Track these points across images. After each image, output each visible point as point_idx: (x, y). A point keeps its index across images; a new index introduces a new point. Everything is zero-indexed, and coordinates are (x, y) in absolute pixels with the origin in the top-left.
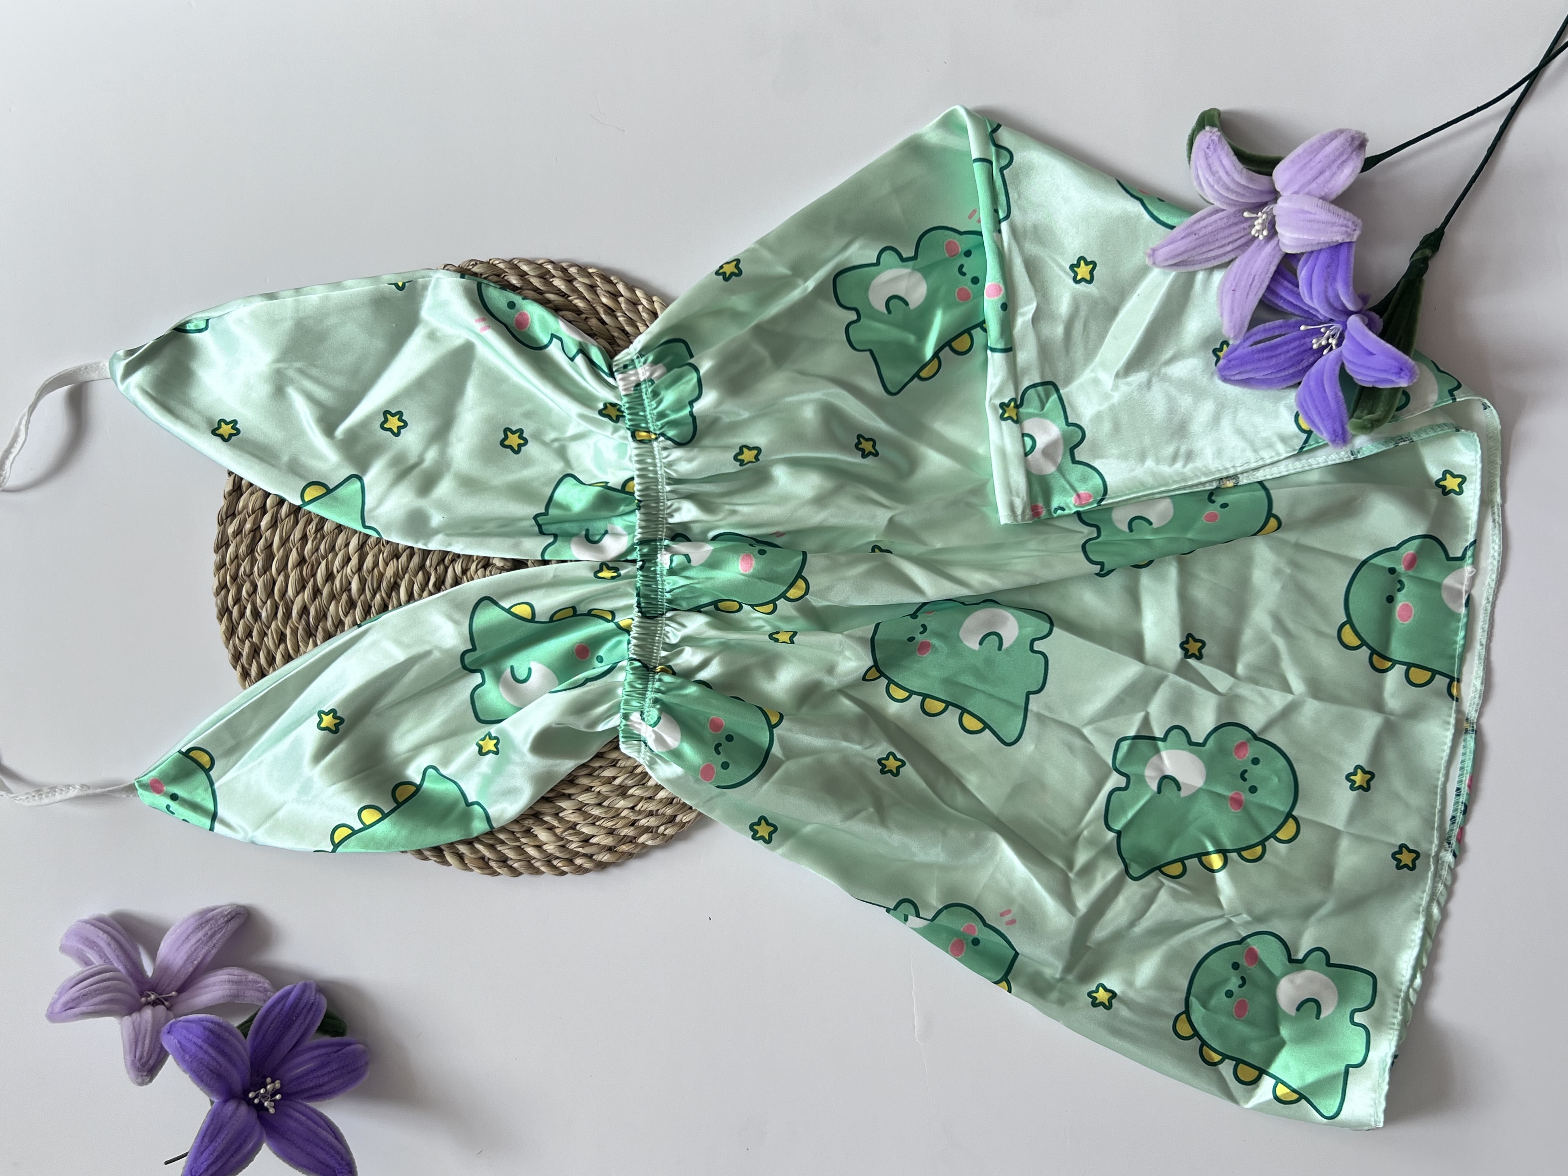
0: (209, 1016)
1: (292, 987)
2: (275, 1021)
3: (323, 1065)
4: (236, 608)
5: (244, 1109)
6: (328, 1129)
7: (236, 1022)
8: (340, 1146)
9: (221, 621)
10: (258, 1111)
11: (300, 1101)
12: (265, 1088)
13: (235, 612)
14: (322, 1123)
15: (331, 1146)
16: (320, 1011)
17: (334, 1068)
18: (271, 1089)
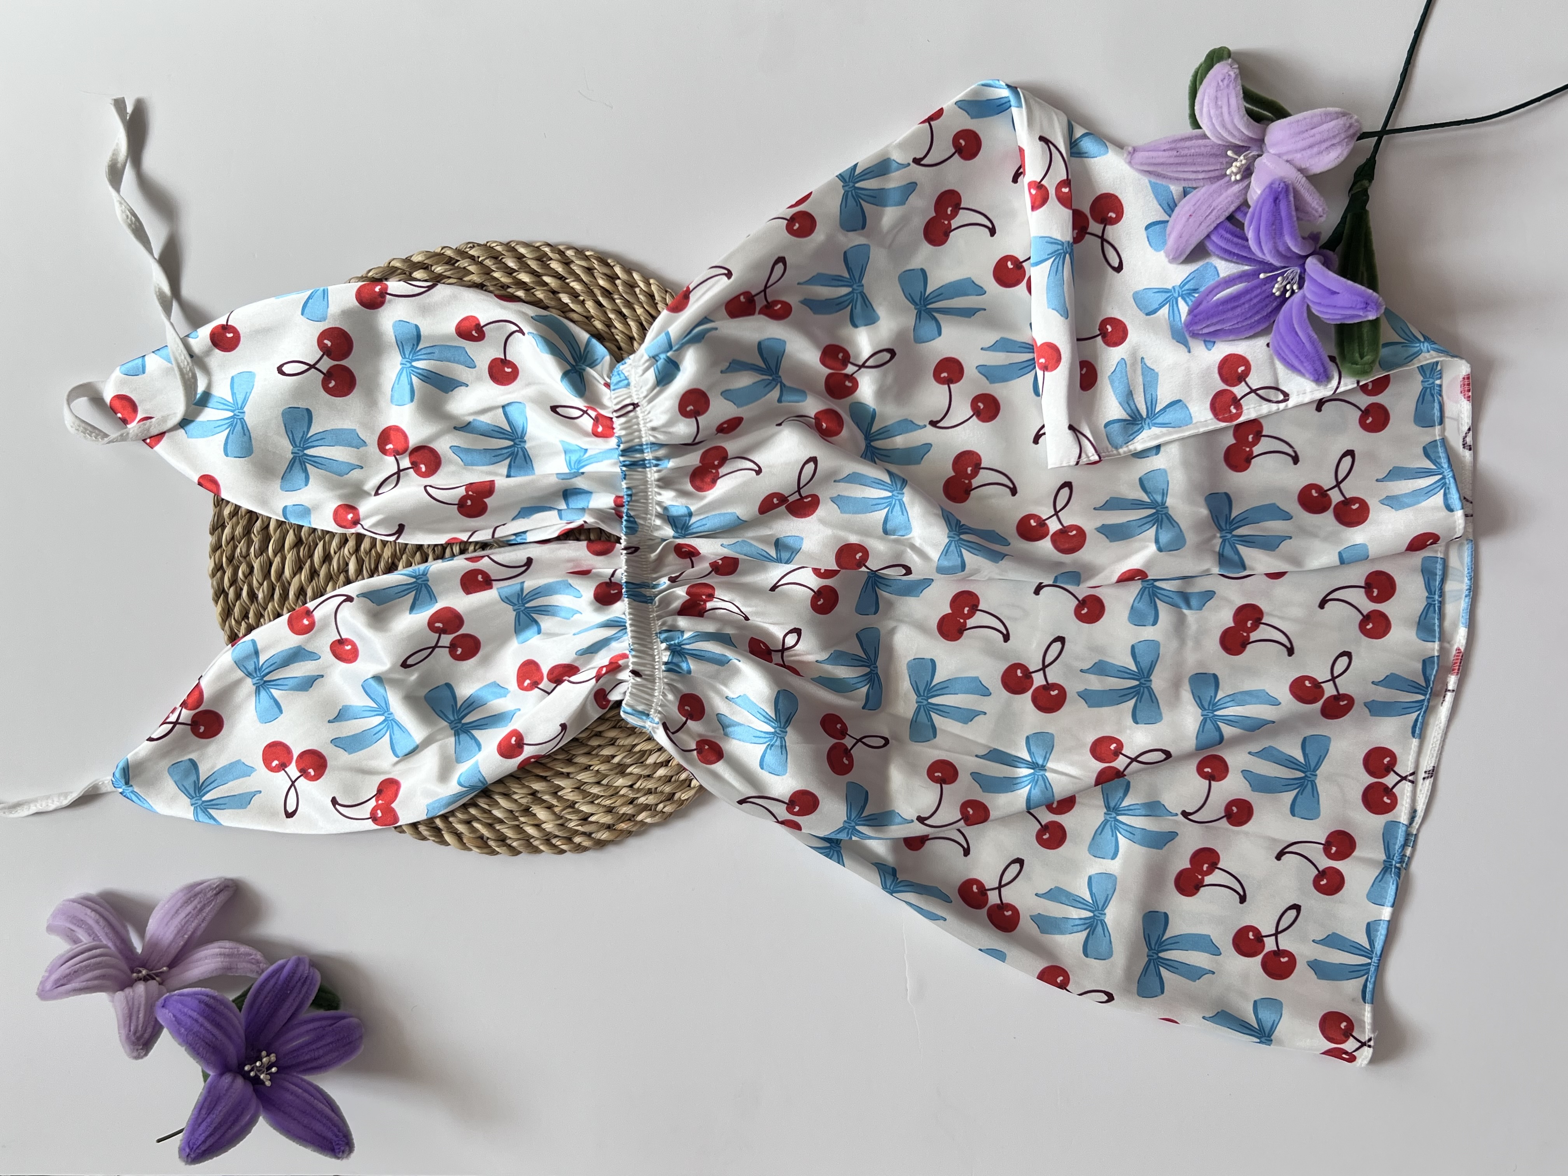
0: (203, 989)
1: (286, 961)
2: (270, 995)
3: (319, 1038)
4: (232, 589)
5: (240, 1082)
6: (325, 1102)
7: (231, 997)
8: (336, 1118)
9: (217, 603)
10: (253, 1085)
11: (295, 1074)
12: (261, 1060)
13: (231, 593)
14: (318, 1095)
15: (329, 1119)
16: (315, 985)
17: (329, 1041)
18: (267, 1062)
